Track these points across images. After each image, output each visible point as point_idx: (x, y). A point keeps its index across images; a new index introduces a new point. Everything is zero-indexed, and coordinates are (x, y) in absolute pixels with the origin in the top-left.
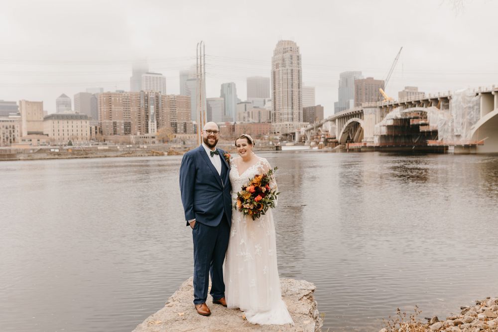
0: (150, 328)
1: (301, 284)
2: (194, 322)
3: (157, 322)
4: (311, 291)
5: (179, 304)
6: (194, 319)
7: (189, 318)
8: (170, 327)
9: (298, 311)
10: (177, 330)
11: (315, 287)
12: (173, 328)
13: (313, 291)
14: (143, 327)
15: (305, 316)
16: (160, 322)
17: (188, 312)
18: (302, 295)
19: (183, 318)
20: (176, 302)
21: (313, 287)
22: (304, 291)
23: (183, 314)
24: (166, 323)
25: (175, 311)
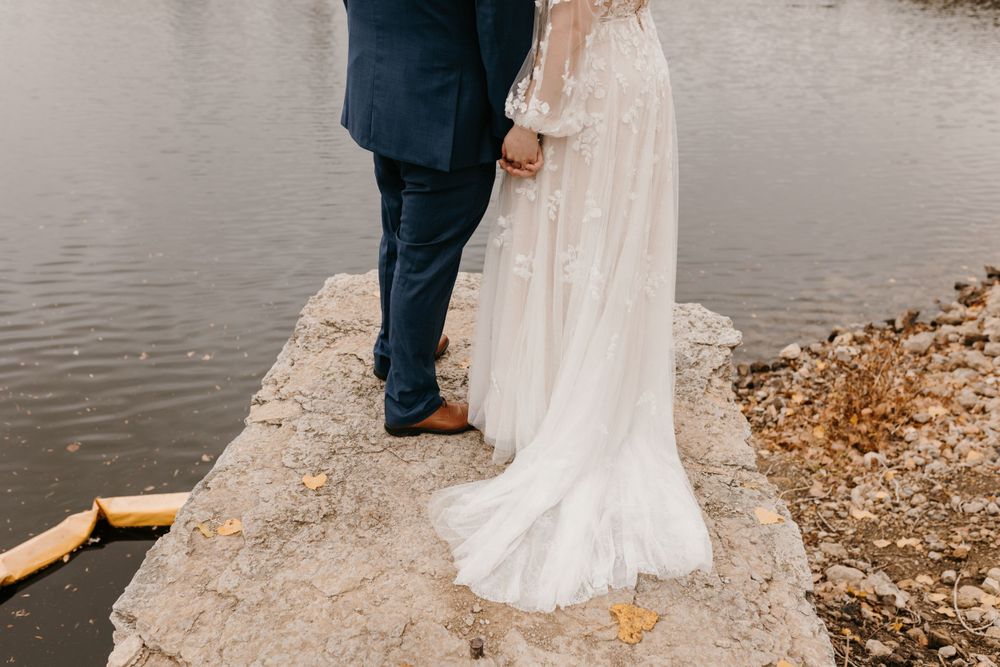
0: (200, 565)
1: (693, 319)
2: (368, 535)
3: (227, 529)
4: (728, 352)
5: (301, 425)
6: (364, 509)
7: (347, 505)
8: (276, 566)
9: (717, 455)
10: (304, 583)
11: (738, 333)
12: (290, 575)
13: (733, 348)
14: (173, 560)
15: (745, 474)
16: (237, 526)
17: (337, 466)
18: (707, 370)
19: (325, 510)
20: (290, 409)
21: (733, 336)
22: (706, 352)
23: (321, 479)
24: (262, 542)
25: (289, 461)
